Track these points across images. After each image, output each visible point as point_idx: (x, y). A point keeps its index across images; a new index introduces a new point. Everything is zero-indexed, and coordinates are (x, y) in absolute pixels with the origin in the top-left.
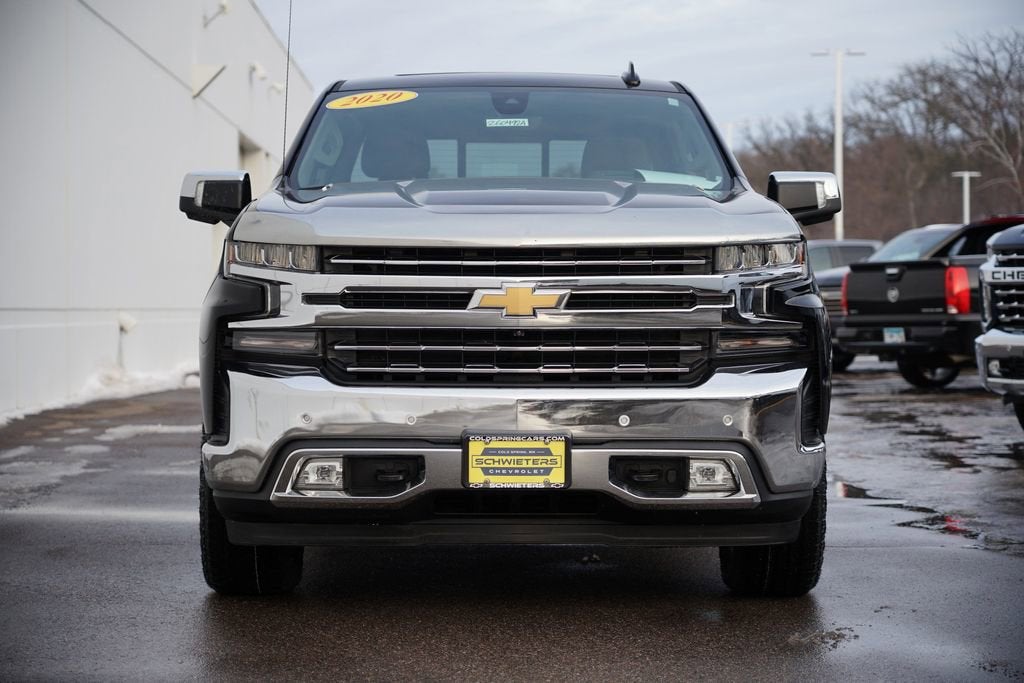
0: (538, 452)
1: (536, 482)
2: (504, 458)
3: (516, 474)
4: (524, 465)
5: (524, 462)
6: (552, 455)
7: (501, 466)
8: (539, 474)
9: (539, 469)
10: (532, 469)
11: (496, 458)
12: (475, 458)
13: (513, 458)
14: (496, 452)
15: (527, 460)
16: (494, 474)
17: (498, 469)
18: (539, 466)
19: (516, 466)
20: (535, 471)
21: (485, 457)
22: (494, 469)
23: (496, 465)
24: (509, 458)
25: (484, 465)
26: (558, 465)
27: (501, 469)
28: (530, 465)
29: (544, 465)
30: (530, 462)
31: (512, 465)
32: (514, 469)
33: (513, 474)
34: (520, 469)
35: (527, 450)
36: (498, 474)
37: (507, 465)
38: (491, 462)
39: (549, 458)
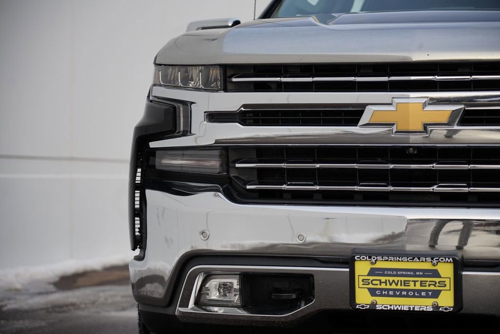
0: (426, 273)
1: (425, 304)
2: (391, 279)
3: (404, 296)
4: (412, 287)
5: (412, 284)
6: (440, 277)
7: (388, 287)
8: (427, 296)
9: (427, 291)
10: (419, 291)
11: (383, 279)
12: (361, 278)
13: (400, 279)
14: (383, 272)
15: (415, 282)
16: (381, 295)
17: (385, 290)
18: (427, 288)
19: (403, 287)
20: (423, 294)
21: (371, 278)
22: (382, 290)
23: (383, 286)
24: (396, 279)
25: (371, 286)
26: (447, 287)
27: (388, 290)
28: (418, 287)
29: (432, 288)
30: (418, 284)
31: (399, 287)
32: (402, 290)
33: (401, 296)
34: (408, 291)
35: (415, 271)
36: (385, 296)
37: (394, 286)
38: (378, 282)
39: (437, 280)
